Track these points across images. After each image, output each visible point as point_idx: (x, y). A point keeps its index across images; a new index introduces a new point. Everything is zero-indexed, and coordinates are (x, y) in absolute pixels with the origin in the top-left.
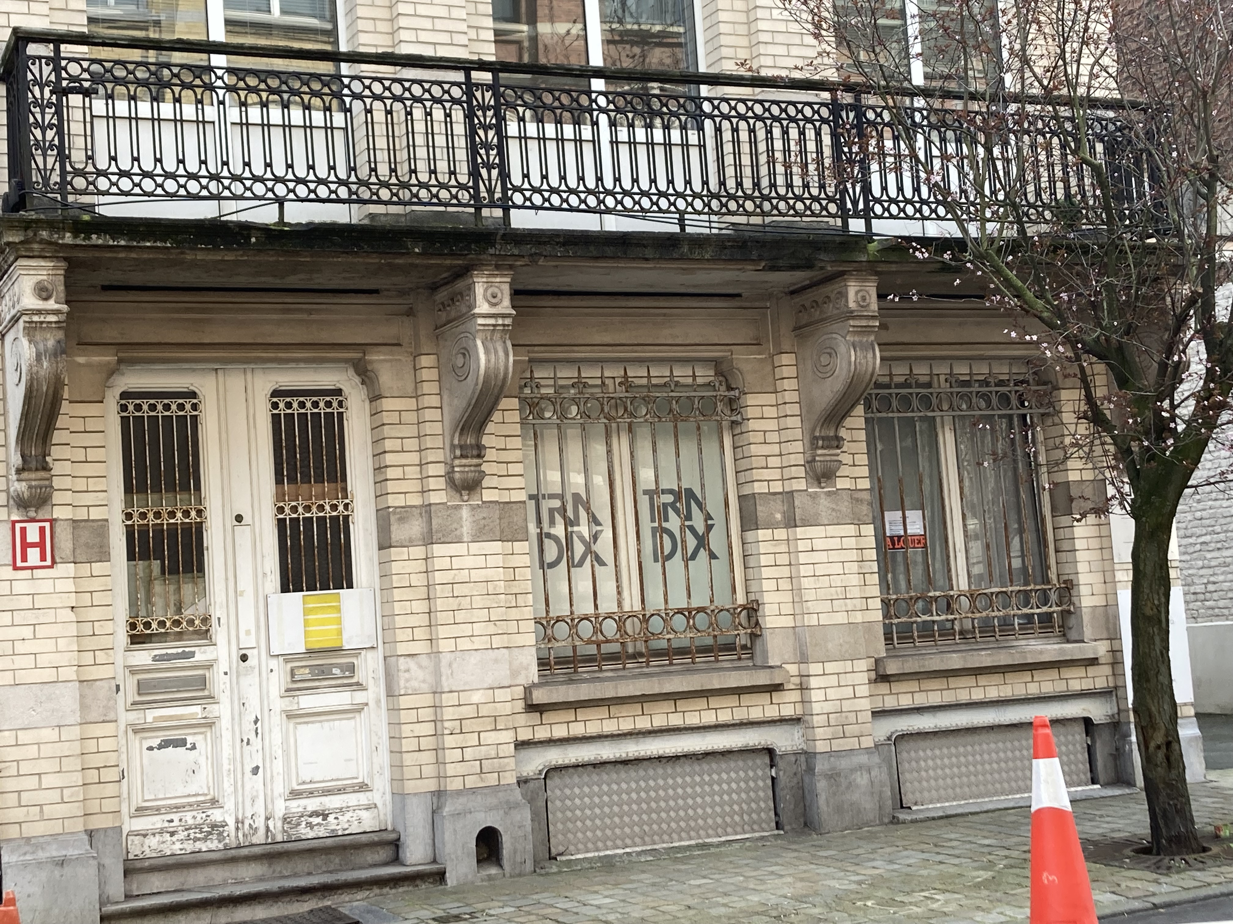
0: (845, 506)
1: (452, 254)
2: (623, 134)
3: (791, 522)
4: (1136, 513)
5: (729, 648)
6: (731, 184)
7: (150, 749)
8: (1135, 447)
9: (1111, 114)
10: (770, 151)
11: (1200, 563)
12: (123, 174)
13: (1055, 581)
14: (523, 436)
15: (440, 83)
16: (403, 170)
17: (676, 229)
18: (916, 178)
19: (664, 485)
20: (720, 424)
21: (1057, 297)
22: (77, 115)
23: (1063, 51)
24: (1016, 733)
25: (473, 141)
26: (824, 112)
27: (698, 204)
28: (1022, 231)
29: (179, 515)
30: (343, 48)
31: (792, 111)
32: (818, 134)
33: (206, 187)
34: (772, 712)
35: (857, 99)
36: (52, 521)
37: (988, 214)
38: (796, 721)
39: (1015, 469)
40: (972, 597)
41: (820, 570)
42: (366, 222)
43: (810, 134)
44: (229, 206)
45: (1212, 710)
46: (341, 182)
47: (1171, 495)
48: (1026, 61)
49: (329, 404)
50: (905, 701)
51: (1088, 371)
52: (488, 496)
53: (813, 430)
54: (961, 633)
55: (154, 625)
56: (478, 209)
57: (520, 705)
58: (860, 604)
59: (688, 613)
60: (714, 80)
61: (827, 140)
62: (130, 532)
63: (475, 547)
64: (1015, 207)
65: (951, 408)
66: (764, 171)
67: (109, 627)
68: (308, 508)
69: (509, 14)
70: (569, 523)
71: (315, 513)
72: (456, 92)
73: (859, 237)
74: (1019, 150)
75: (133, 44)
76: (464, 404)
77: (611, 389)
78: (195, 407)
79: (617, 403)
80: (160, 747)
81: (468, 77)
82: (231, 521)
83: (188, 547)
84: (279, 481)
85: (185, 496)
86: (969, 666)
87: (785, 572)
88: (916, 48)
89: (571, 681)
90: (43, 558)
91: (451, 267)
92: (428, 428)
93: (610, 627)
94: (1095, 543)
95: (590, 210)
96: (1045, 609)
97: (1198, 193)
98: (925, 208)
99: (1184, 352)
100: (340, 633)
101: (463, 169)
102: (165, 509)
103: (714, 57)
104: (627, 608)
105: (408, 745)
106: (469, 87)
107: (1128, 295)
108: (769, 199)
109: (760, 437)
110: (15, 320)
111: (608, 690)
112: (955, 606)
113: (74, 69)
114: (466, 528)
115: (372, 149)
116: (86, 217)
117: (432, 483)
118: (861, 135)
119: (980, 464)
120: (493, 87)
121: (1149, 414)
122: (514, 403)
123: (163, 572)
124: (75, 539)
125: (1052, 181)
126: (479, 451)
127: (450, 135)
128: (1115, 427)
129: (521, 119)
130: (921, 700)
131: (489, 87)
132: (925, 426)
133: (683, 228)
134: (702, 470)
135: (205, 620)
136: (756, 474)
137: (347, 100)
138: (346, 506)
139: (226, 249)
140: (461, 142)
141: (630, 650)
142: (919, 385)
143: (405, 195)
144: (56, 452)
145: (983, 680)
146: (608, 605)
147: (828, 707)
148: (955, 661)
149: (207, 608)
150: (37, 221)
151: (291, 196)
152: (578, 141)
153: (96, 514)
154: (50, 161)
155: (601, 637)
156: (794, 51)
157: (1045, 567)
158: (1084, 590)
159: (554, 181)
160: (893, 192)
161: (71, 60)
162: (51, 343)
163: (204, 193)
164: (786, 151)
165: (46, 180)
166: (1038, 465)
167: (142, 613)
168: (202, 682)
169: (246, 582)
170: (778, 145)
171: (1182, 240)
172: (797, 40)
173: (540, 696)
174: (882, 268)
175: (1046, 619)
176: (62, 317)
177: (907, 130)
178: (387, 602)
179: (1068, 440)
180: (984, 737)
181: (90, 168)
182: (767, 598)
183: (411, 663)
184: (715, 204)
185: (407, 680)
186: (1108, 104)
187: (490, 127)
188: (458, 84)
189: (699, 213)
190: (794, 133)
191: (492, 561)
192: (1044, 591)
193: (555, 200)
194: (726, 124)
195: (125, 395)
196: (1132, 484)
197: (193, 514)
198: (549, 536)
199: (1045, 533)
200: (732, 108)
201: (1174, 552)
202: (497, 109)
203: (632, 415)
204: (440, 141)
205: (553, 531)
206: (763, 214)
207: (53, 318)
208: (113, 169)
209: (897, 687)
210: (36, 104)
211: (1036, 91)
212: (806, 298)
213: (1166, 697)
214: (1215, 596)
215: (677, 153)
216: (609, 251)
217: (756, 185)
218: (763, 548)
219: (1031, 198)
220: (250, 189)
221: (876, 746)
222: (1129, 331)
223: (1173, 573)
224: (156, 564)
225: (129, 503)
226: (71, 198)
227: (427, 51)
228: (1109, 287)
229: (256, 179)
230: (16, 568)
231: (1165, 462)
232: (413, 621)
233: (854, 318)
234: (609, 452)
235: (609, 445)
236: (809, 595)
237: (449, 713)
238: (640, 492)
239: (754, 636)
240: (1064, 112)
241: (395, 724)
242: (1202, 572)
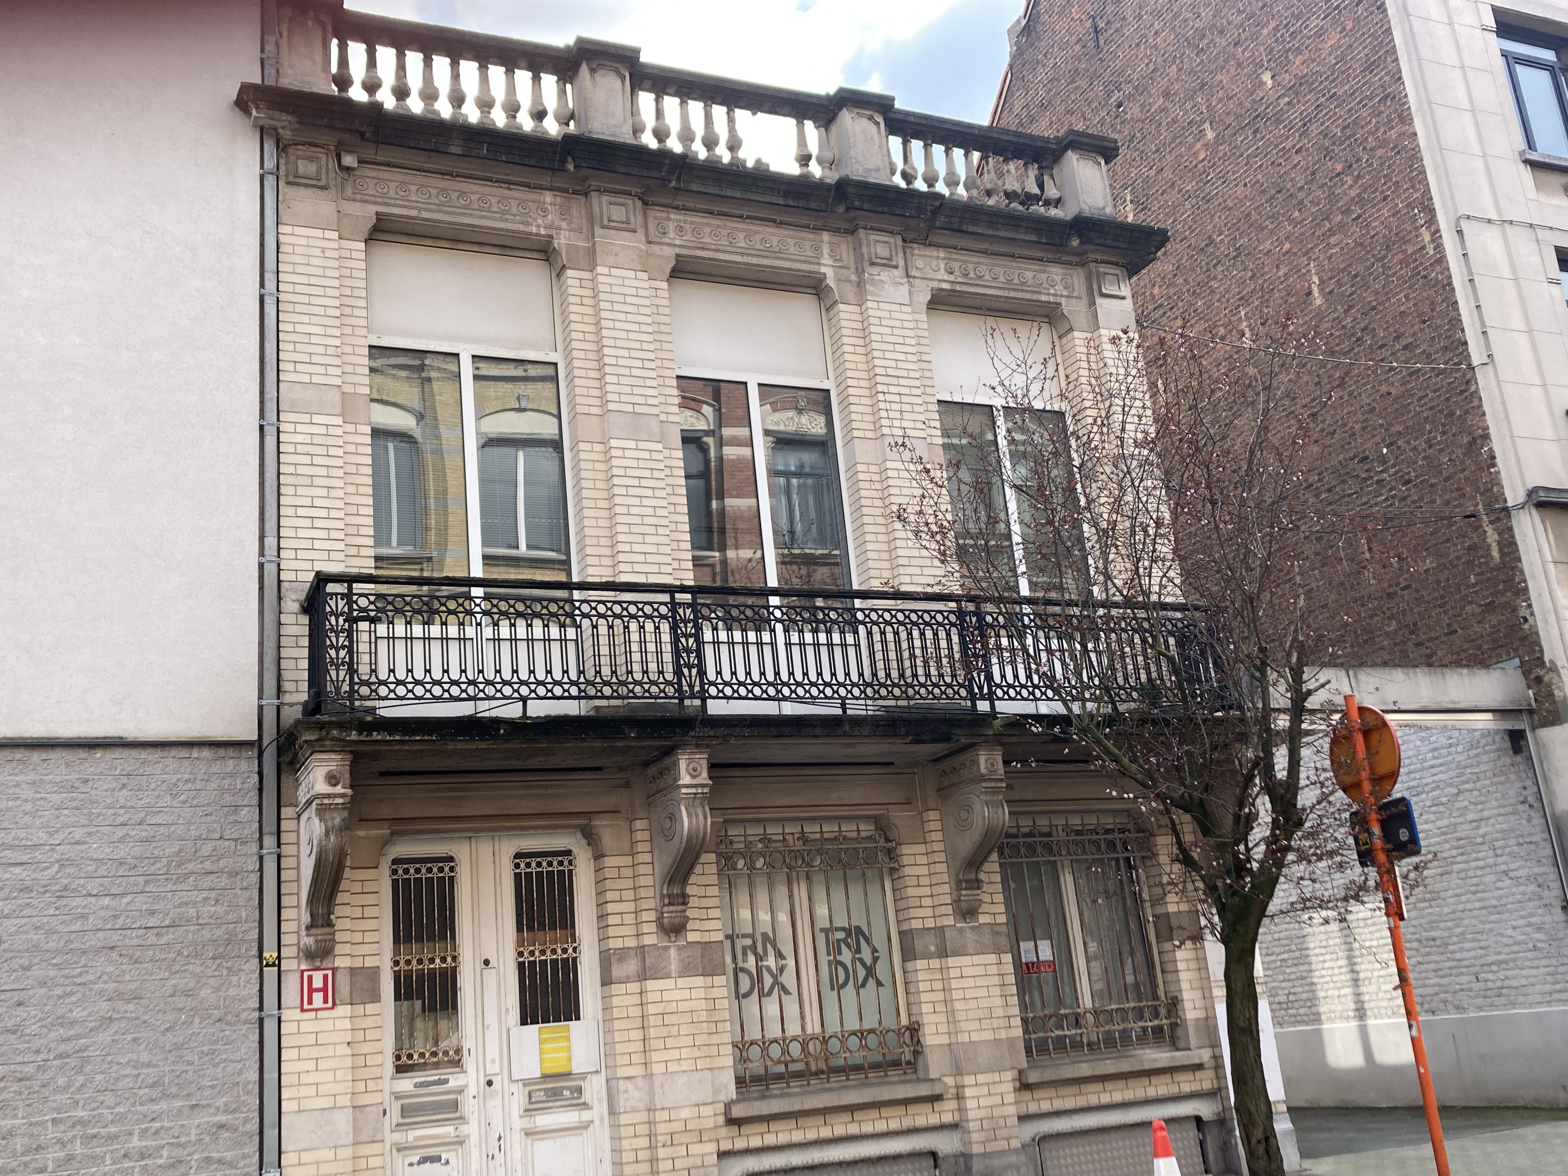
0: (987, 939)
1: (660, 737)
2: (795, 638)
3: (943, 953)
4: (1225, 940)
5: (896, 1064)
6: (881, 674)
7: (411, 1165)
8: (1219, 884)
9: (1179, 615)
10: (911, 648)
11: (1281, 977)
12: (399, 683)
13: (1163, 998)
14: (720, 885)
15: (650, 604)
16: (622, 670)
17: (839, 712)
18: (1028, 669)
19: (838, 923)
20: (881, 870)
21: (1148, 762)
22: (365, 637)
23: (1137, 568)
24: (1138, 1131)
25: (677, 647)
26: (953, 618)
27: (856, 692)
28: (1115, 709)
29: (438, 961)
30: (575, 579)
31: (927, 617)
32: (948, 635)
33: (465, 691)
34: (934, 1120)
35: (978, 607)
36: (334, 970)
37: (1087, 695)
38: (954, 1126)
39: (1125, 905)
40: (1096, 1013)
41: (970, 994)
42: (592, 713)
43: (942, 634)
44: (483, 705)
45: (1302, 1104)
46: (572, 683)
47: (1252, 924)
48: (1108, 577)
49: (561, 863)
50: (1045, 1106)
51: (1177, 822)
52: (692, 937)
53: (957, 875)
54: (1089, 1045)
55: (416, 1057)
56: (681, 700)
57: (721, 1120)
58: (1003, 1023)
59: (861, 1034)
60: (865, 595)
61: (955, 638)
62: (397, 976)
63: (681, 982)
64: (1108, 690)
65: (1069, 853)
66: (907, 664)
67: (378, 1059)
68: (543, 952)
69: (704, 544)
70: (759, 958)
71: (549, 956)
72: (663, 610)
73: (985, 715)
74: (1109, 645)
75: (410, 581)
76: (671, 860)
77: (791, 843)
78: (452, 869)
79: (796, 855)
80: (419, 1163)
81: (673, 598)
82: (479, 964)
83: (444, 988)
84: (519, 929)
85: (443, 945)
86: (1097, 1073)
87: (940, 996)
88: (1022, 568)
89: (763, 1097)
90: (326, 1001)
91: (660, 747)
92: (642, 881)
93: (795, 1049)
94: (1193, 965)
95: (770, 699)
96: (1156, 1022)
97: (1253, 676)
98: (1037, 691)
99: (1253, 805)
100: (569, 1059)
101: (669, 668)
102: (427, 955)
103: (864, 577)
104: (809, 1031)
105: (628, 1157)
106: (674, 606)
107: (1204, 759)
108: (912, 687)
109: (914, 881)
110: (309, 803)
111: (796, 1105)
112: (1082, 1022)
113: (363, 602)
114: (674, 966)
115: (597, 655)
116: (369, 719)
117: (645, 928)
118: (982, 635)
119: (1095, 901)
120: (693, 605)
121: (1229, 856)
122: (712, 857)
123: (424, 1011)
124: (352, 984)
125: (1136, 669)
126: (684, 899)
127: (658, 642)
128: (1202, 868)
129: (715, 629)
130: (1059, 1104)
131: (689, 605)
132: (1049, 867)
133: (844, 711)
134: (867, 911)
135: (458, 1051)
136: (913, 913)
137: (578, 619)
138: (575, 950)
139: (481, 739)
140: (667, 648)
141: (813, 1068)
142: (1042, 835)
143: (623, 691)
144: (338, 911)
145: (1109, 1086)
146: (793, 1029)
147: (982, 1114)
148: (1085, 1070)
149: (459, 1040)
150: (330, 723)
151: (533, 695)
152: (760, 644)
153: (370, 962)
154: (342, 674)
155: (788, 1058)
156: (927, 571)
157: (1154, 986)
158: (1188, 1005)
159: (741, 676)
160: (1010, 679)
161: (360, 595)
162: (337, 821)
163: (464, 695)
164: (924, 648)
165: (338, 689)
166: (1142, 901)
167: (406, 1045)
168: (455, 1105)
169: (491, 1017)
170: (917, 643)
171: (1243, 712)
172: (928, 562)
173: (738, 1111)
174: (1005, 740)
175: (1158, 1031)
176: (348, 800)
177: (1017, 629)
178: (608, 1032)
179: (1165, 879)
180: (1113, 1135)
181: (374, 679)
182: (926, 1019)
183: (629, 1085)
184: (869, 691)
185: (626, 1100)
186: (1174, 607)
187: (690, 635)
188: (665, 604)
189: (857, 698)
190: (929, 634)
191: (695, 994)
192: (1155, 1007)
193: (743, 691)
194: (875, 629)
195: (395, 861)
196: (1219, 913)
197: (449, 959)
198: (743, 970)
199: (1152, 956)
200: (879, 616)
201: (1259, 970)
202: (695, 622)
203: (809, 865)
204: (651, 647)
205: (745, 966)
206: (908, 698)
207: (340, 801)
208: (392, 679)
209: (1038, 1094)
210: (332, 630)
211: (1118, 598)
212: (946, 765)
213: (1262, 1099)
214: (1296, 1005)
215: (838, 651)
216: (786, 730)
217: (902, 676)
218: (921, 976)
219: (1121, 681)
220: (500, 691)
221: (1023, 1147)
222: (1207, 789)
223: (1259, 989)
224: (418, 1004)
225: (397, 952)
226: (357, 703)
227: (641, 579)
228: (1187, 753)
229: (505, 683)
230: (303, 1010)
231: (1245, 897)
232: (631, 1048)
233: (985, 780)
234: (791, 897)
235: (790, 890)
236: (960, 1016)
237: (661, 1129)
238: (817, 931)
239: (917, 1053)
240: (1141, 614)
241: (616, 1139)
242: (1284, 985)
